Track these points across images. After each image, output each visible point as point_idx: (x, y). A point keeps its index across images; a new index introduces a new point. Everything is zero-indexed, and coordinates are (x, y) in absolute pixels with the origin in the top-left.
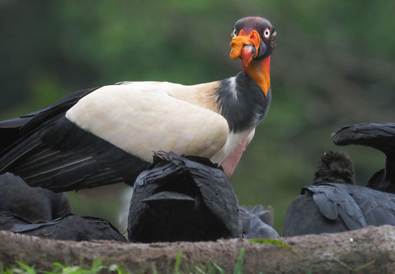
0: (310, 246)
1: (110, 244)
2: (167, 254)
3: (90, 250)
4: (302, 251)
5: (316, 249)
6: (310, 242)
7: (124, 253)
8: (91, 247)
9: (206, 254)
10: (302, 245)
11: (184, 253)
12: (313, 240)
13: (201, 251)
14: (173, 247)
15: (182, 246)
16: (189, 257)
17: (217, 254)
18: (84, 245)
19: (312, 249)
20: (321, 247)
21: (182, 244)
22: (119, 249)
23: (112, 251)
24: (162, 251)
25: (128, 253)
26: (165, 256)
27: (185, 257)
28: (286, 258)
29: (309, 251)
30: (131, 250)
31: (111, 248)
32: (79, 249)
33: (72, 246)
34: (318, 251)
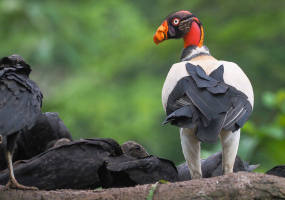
0: (192, 188)
1: (67, 192)
2: (102, 196)
3: (54, 196)
4: (187, 190)
5: (195, 189)
6: (192, 185)
7: (76, 197)
8: (55, 194)
9: (127, 195)
10: (187, 187)
11: (113, 195)
12: (194, 184)
13: (124, 193)
14: (107, 191)
15: (112, 191)
16: (116, 198)
17: (134, 195)
18: (51, 193)
19: (192, 189)
20: (198, 188)
21: (113, 189)
22: (73, 195)
23: (68, 196)
24: (99, 195)
25: (78, 197)
26: (101, 198)
27: (113, 198)
28: (176, 195)
29: (191, 190)
30: (80, 195)
31: (68, 194)
32: (47, 196)
33: (43, 194)
34: (196, 190)
